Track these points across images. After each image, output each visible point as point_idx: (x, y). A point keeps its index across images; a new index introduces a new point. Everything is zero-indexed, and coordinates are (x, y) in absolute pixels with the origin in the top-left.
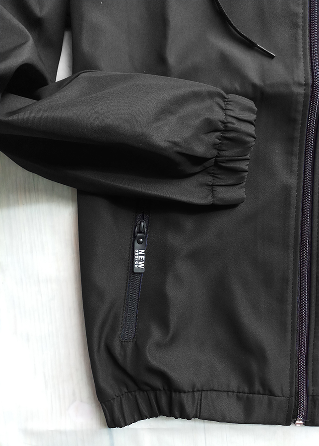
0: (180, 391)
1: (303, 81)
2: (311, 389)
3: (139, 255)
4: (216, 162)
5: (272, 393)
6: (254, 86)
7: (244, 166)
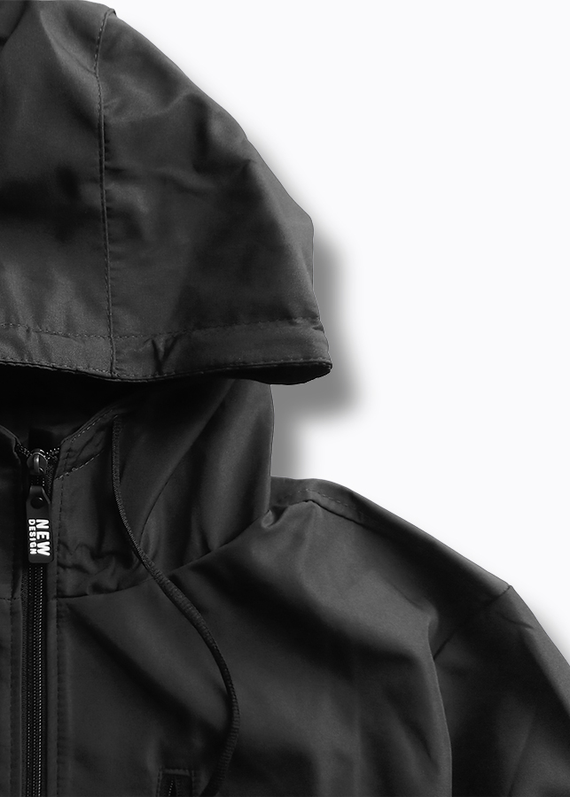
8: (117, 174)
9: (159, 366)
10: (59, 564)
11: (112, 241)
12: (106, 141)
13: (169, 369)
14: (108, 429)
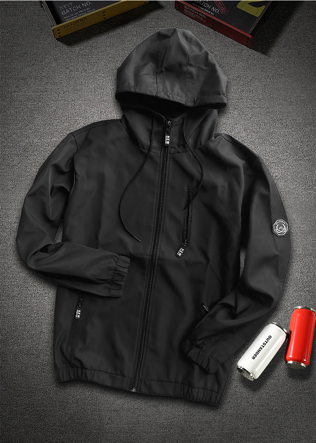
0: (86, 369)
1: (149, 254)
2: (141, 376)
3: (78, 312)
4: (112, 280)
5: (124, 376)
6: (130, 253)
7: (122, 283)
8: (190, 65)
9: (195, 104)
10: (171, 147)
11: (188, 79)
12: (188, 58)
13: (196, 104)
14: (183, 118)
